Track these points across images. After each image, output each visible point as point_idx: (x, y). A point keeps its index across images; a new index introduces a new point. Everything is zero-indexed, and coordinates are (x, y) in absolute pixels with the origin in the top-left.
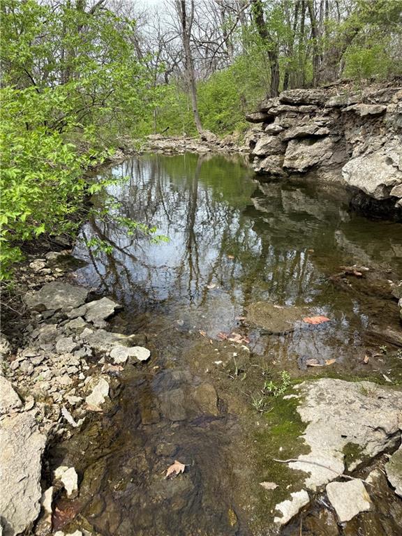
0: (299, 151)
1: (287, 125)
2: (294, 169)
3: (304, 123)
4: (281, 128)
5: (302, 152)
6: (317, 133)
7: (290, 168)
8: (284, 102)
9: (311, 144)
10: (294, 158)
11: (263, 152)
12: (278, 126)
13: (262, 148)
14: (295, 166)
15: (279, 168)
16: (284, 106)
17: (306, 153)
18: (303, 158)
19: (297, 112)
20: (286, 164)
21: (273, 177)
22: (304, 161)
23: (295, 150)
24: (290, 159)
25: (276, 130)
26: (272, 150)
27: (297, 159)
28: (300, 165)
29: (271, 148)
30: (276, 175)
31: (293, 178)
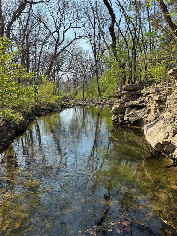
0: (131, 113)
1: (127, 101)
2: (129, 121)
3: (134, 100)
4: (124, 102)
5: (133, 113)
6: (140, 105)
7: (127, 121)
8: (125, 90)
9: (137, 110)
10: (129, 116)
11: (115, 112)
13: (114, 110)
15: (122, 120)
16: (124, 91)
17: (135, 114)
18: (133, 116)
19: (131, 94)
20: (125, 118)
21: (119, 124)
22: (134, 118)
24: (127, 116)
25: (121, 102)
26: (119, 111)
28: (132, 120)
30: (121, 123)
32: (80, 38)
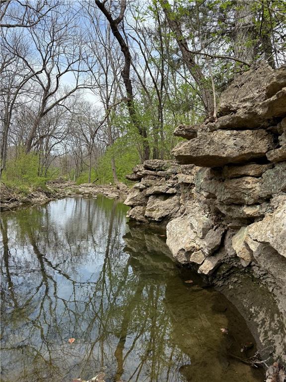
0: (156, 205)
1: (149, 185)
2: (152, 218)
3: (160, 184)
4: (144, 187)
5: (158, 206)
6: (168, 192)
7: (149, 217)
8: (146, 168)
9: (165, 200)
10: (152, 210)
11: (131, 203)
12: (141, 185)
13: (130, 200)
14: (153, 216)
15: (142, 217)
17: (161, 206)
18: (158, 210)
19: (156, 176)
20: (147, 213)
21: (138, 223)
22: (159, 213)
23: (154, 203)
24: (149, 210)
25: (141, 187)
26: (138, 202)
27: (154, 210)
28: (156, 215)
29: (137, 200)
30: (140, 221)
31: (152, 225)
32: (86, 88)
